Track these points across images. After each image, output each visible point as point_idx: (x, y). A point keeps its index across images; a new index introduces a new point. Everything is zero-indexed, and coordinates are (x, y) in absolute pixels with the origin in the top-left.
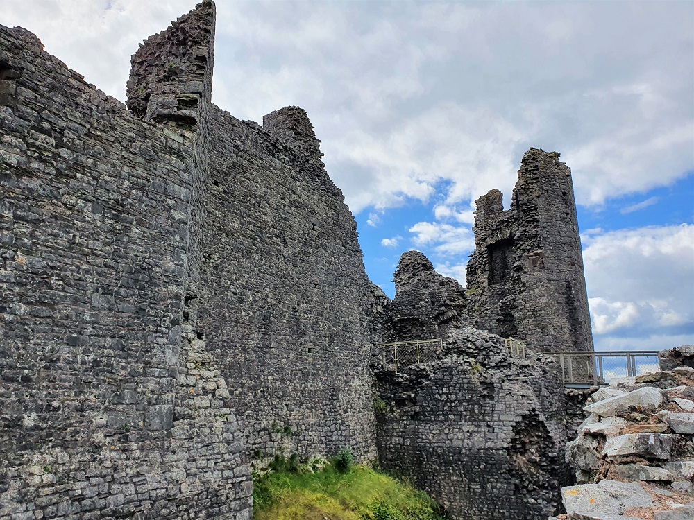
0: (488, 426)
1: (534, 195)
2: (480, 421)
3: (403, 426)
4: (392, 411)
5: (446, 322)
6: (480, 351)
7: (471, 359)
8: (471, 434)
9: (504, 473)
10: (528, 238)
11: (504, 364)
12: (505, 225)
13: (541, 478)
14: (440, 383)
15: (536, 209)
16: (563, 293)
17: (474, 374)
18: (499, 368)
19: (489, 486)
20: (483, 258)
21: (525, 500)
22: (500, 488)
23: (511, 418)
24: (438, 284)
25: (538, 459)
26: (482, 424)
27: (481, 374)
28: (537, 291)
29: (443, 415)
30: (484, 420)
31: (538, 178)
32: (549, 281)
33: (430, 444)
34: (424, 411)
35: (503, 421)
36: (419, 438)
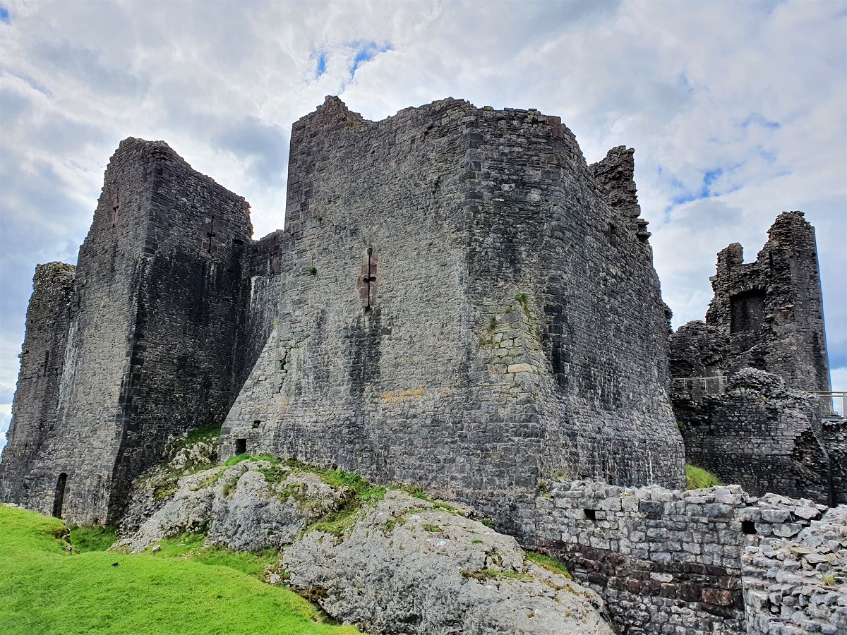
0: (773, 439)
1: (787, 256)
2: (766, 436)
3: (700, 439)
4: (689, 429)
5: (713, 364)
6: (764, 385)
7: (756, 392)
8: (759, 445)
9: (787, 472)
10: (780, 293)
11: (782, 395)
12: (747, 277)
13: (815, 477)
14: (732, 408)
15: (788, 268)
16: (811, 343)
17: (760, 402)
18: (778, 398)
19: (775, 481)
20: (726, 307)
21: (804, 490)
22: (784, 482)
23: (792, 434)
24: (706, 332)
25: (813, 464)
26: (768, 438)
27: (765, 402)
28: (787, 340)
29: (735, 431)
30: (770, 435)
31: (791, 241)
32: (798, 331)
33: (725, 452)
34: (718, 429)
35: (785, 436)
36: (715, 448)
